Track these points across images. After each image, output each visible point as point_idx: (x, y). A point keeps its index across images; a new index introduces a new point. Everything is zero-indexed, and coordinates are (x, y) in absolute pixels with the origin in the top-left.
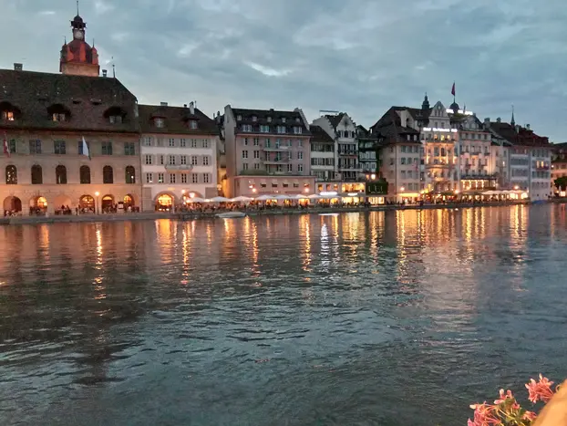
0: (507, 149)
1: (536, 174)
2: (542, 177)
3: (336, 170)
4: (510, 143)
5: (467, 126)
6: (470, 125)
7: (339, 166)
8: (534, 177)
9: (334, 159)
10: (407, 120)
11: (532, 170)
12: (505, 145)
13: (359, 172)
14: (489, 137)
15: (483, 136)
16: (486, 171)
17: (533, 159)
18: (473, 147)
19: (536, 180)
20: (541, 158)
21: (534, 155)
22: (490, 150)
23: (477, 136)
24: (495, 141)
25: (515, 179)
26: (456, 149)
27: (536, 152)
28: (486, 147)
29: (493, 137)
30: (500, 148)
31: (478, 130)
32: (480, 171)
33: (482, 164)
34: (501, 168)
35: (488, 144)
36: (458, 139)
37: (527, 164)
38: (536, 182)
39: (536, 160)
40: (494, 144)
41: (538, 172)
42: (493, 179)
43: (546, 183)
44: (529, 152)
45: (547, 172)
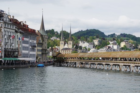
0: (21, 35)
1: (31, 50)
2: (33, 51)
4: (23, 32)
5: (5, 19)
6: (6, 19)
11: (30, 47)
12: (20, 33)
14: (14, 28)
15: (12, 26)
16: (13, 46)
17: (30, 41)
18: (8, 32)
19: (31, 53)
20: (33, 41)
21: (31, 39)
22: (15, 34)
23: (9, 26)
24: (17, 29)
25: (24, 52)
26: (2, 33)
27: (31, 38)
28: (13, 33)
29: (15, 28)
30: (19, 34)
31: (10, 22)
32: (11, 46)
33: (12, 42)
34: (19, 45)
35: (14, 31)
36: (3, 27)
37: (28, 44)
38: (31, 54)
39: (31, 42)
40: (16, 32)
41: (32, 48)
42: (16, 52)
43: (35, 54)
44: (29, 37)
45: (35, 49)
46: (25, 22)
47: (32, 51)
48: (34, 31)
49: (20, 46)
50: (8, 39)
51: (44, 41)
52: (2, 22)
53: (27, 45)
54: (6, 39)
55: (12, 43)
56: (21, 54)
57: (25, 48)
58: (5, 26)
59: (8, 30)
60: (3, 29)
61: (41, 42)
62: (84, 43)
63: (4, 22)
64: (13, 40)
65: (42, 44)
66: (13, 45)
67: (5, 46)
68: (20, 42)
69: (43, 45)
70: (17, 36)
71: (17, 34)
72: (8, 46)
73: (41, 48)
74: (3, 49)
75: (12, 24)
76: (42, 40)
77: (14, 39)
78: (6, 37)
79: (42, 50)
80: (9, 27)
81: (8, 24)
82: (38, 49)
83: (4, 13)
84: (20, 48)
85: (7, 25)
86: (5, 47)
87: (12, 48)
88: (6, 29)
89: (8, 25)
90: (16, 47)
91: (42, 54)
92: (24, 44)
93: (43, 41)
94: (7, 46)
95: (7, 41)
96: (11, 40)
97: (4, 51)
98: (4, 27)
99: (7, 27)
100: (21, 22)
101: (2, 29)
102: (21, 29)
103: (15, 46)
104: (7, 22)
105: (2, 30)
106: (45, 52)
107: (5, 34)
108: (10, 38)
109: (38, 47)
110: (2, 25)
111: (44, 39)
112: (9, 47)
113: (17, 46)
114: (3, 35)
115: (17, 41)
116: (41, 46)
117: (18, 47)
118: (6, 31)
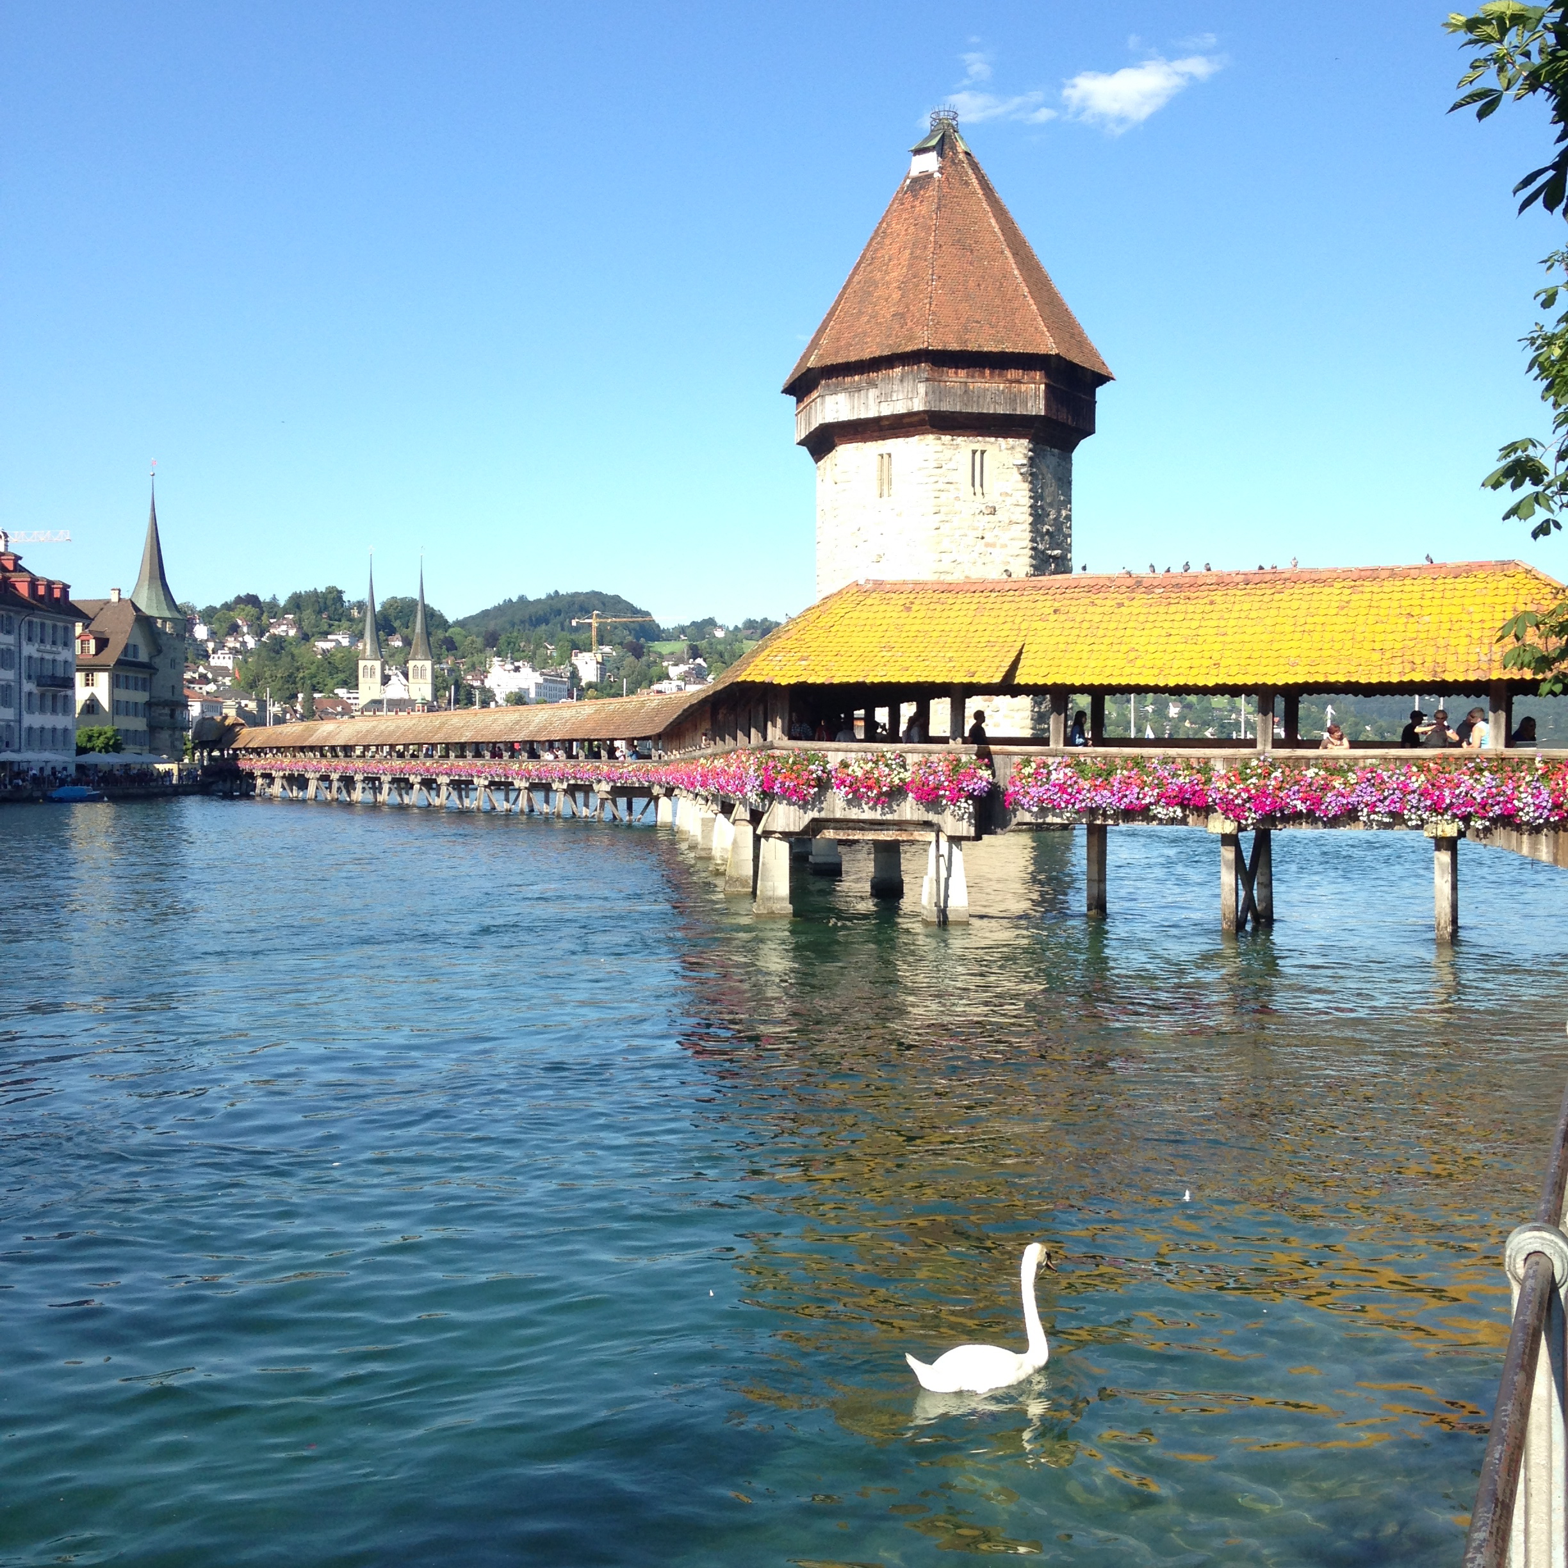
1: (36, 701)
2: (54, 711)
8: (30, 710)
11: (28, 686)
17: (29, 650)
19: (36, 720)
20: (48, 647)
21: (30, 639)
27: (37, 630)
37: (11, 667)
38: (36, 725)
39: (36, 655)
41: (42, 696)
43: (66, 731)
44: (16, 626)
45: (66, 697)
47: (42, 710)
48: (59, 590)
51: (160, 651)
53: (4, 675)
61: (143, 657)
62: (517, 669)
73: (141, 697)
76: (148, 646)
79: (149, 705)
91: (153, 728)
93: (157, 650)
106: (172, 715)
111: (164, 641)
116: (145, 685)
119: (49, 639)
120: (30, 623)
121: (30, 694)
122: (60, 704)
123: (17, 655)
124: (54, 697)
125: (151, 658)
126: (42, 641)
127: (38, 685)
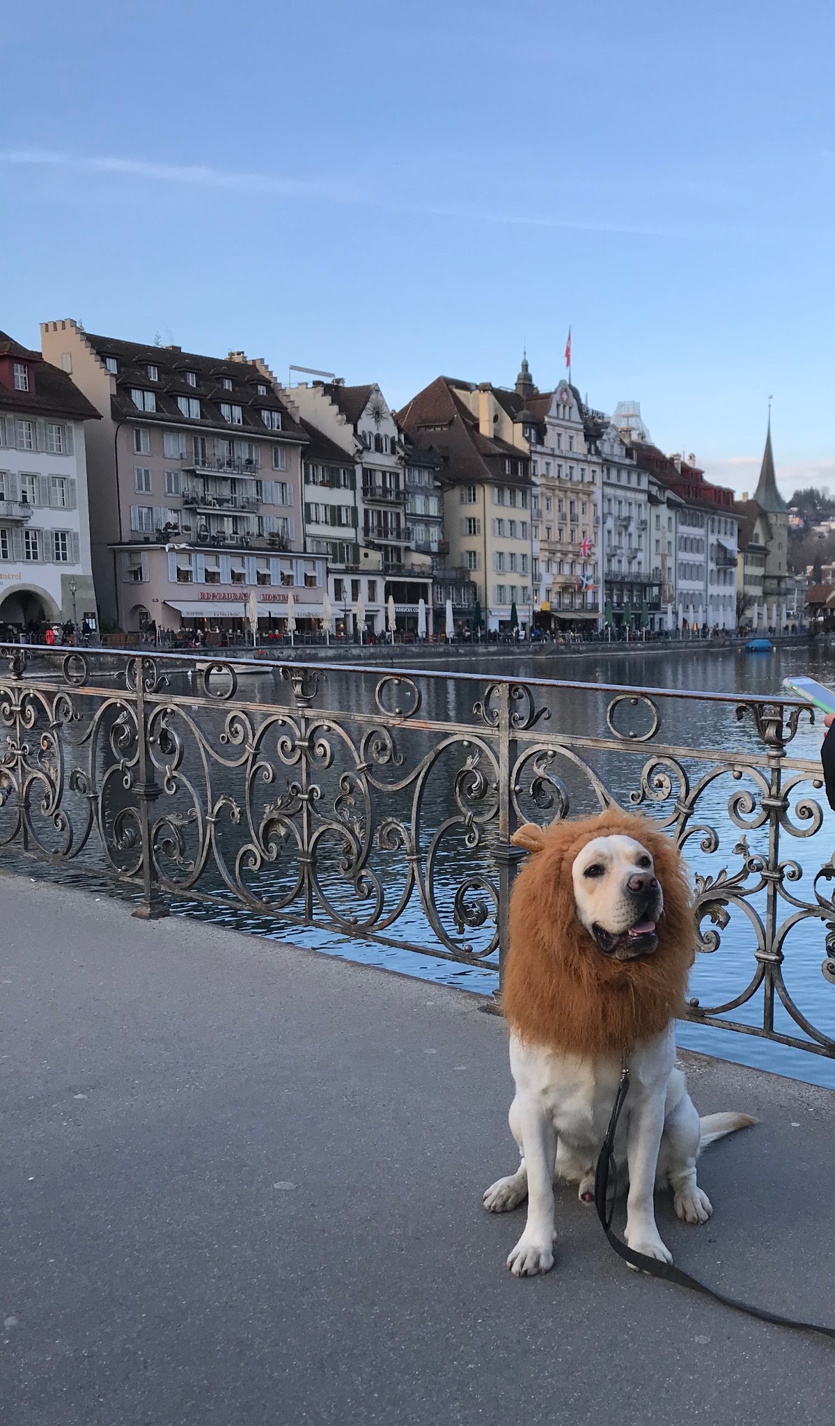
0: (671, 514)
1: (715, 576)
2: (726, 582)
3: (361, 542)
4: (679, 500)
5: (606, 449)
6: (612, 447)
7: (366, 531)
8: (712, 584)
9: (355, 510)
10: (496, 419)
11: (712, 566)
12: (671, 504)
13: (408, 549)
14: (644, 485)
15: (634, 477)
16: (639, 563)
17: (713, 539)
18: (620, 503)
19: (715, 590)
20: (723, 537)
21: (713, 531)
22: (647, 513)
23: (624, 475)
24: (654, 490)
25: (685, 585)
26: (595, 505)
27: (716, 524)
28: (640, 505)
29: (650, 483)
30: (664, 511)
31: (627, 461)
32: (630, 563)
33: (635, 545)
34: (664, 557)
35: (643, 497)
36: (598, 481)
37: (703, 552)
38: (715, 594)
39: (716, 543)
40: (653, 500)
41: (719, 571)
42: (652, 585)
43: (731, 596)
44: (706, 522)
45: (731, 572)
46: (692, 457)
47: (719, 583)
48: (728, 494)
49: (670, 562)
50: (620, 534)
51: (772, 538)
52: (595, 459)
53: (697, 558)
54: (609, 532)
55: (637, 550)
56: (671, 596)
57: (688, 571)
58: (608, 478)
59: (620, 493)
60: (600, 491)
61: (761, 543)
63: (605, 460)
64: (640, 536)
65: (764, 551)
66: (640, 556)
67: (609, 561)
68: (669, 543)
69: (770, 558)
70: (658, 517)
71: (655, 511)
72: (620, 561)
73: (759, 571)
74: (600, 575)
75: (637, 466)
76: (765, 534)
77: (643, 534)
78: (610, 523)
79: (765, 577)
80: (624, 482)
81: (620, 467)
82: (745, 576)
83: (606, 420)
84: (669, 569)
85: (614, 473)
86: (609, 566)
87: (634, 568)
88: (609, 491)
89: (619, 472)
90: (653, 567)
91: (766, 594)
92: (685, 550)
93: (770, 536)
94: (614, 561)
95: (615, 542)
96: (630, 535)
97: (606, 582)
98: (604, 483)
99: (613, 480)
100: (672, 459)
101: (592, 488)
102: (672, 487)
103: (647, 563)
104: (616, 459)
105: (592, 497)
106: (779, 585)
107: (606, 511)
108: (626, 528)
109: (745, 563)
110: (594, 471)
111: (775, 530)
112: (625, 568)
113: (656, 562)
114: (600, 514)
115: (657, 541)
116: (762, 563)
117: (660, 566)
118: (609, 500)
119: (723, 531)
120: (713, 520)
121: (712, 571)
122: (728, 577)
123: (705, 543)
124: (725, 573)
125: (766, 543)
126: (719, 532)
127: (717, 564)
